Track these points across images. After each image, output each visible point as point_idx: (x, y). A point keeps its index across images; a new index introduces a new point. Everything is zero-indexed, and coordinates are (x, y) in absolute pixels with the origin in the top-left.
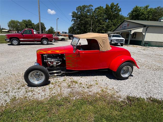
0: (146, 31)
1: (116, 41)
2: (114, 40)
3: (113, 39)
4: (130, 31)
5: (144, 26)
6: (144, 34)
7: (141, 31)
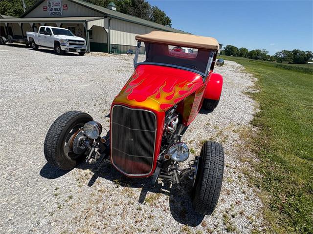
0: (109, 26)
1: (70, 44)
2: (65, 42)
3: (61, 40)
4: (84, 23)
5: (105, 16)
6: (107, 30)
7: (103, 26)
